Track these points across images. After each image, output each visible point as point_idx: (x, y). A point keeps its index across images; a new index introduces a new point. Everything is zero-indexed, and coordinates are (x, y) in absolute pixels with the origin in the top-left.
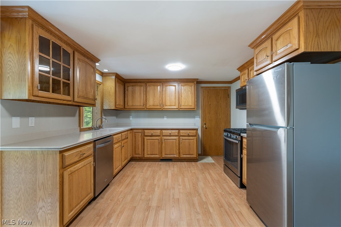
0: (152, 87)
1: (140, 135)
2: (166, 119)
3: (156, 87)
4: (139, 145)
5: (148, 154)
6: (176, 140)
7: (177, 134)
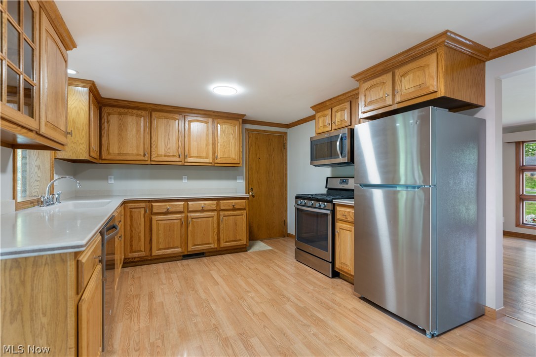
0: (164, 121)
1: (143, 211)
2: (186, 181)
3: (171, 121)
4: (140, 232)
5: (160, 249)
6: (213, 217)
7: (214, 207)
